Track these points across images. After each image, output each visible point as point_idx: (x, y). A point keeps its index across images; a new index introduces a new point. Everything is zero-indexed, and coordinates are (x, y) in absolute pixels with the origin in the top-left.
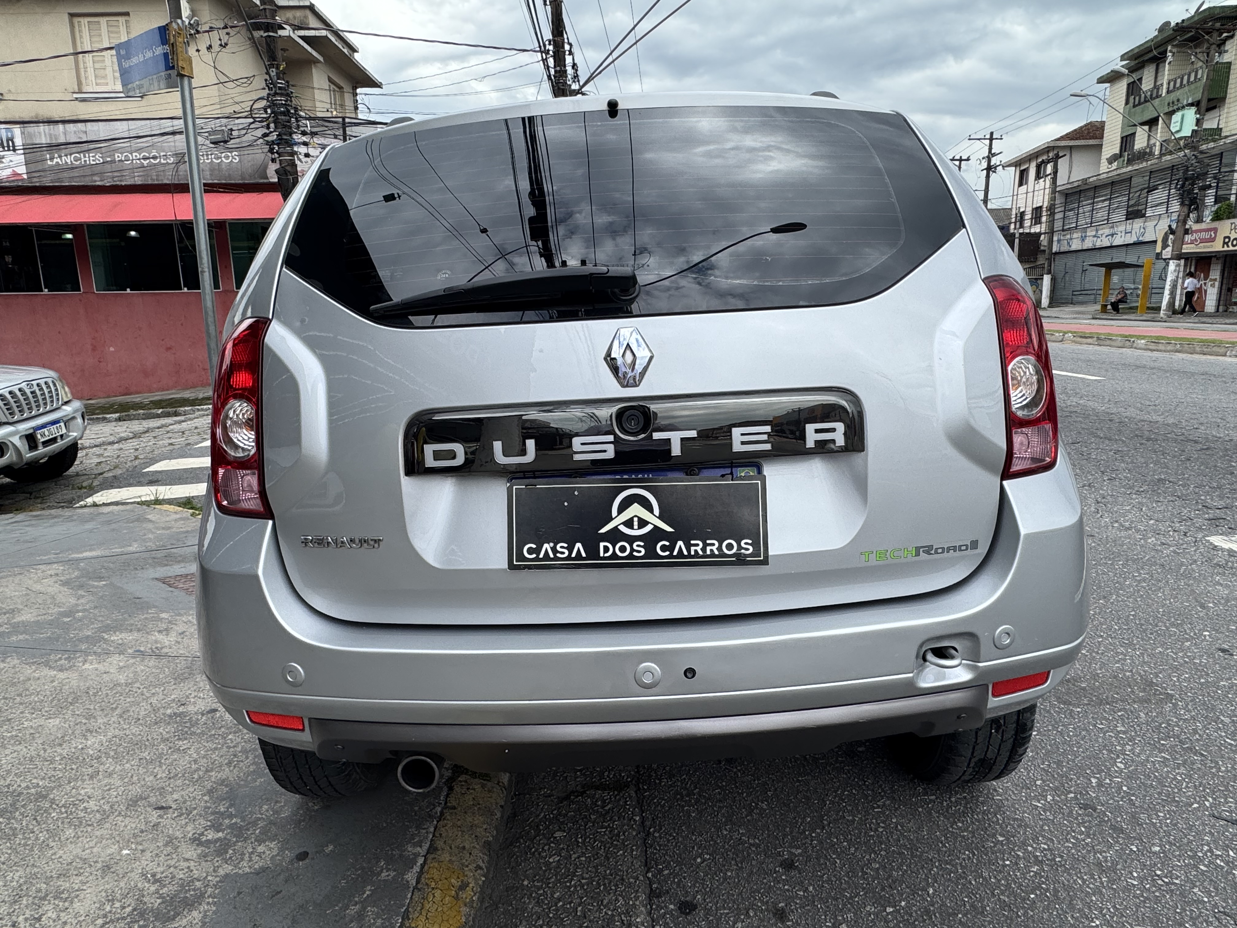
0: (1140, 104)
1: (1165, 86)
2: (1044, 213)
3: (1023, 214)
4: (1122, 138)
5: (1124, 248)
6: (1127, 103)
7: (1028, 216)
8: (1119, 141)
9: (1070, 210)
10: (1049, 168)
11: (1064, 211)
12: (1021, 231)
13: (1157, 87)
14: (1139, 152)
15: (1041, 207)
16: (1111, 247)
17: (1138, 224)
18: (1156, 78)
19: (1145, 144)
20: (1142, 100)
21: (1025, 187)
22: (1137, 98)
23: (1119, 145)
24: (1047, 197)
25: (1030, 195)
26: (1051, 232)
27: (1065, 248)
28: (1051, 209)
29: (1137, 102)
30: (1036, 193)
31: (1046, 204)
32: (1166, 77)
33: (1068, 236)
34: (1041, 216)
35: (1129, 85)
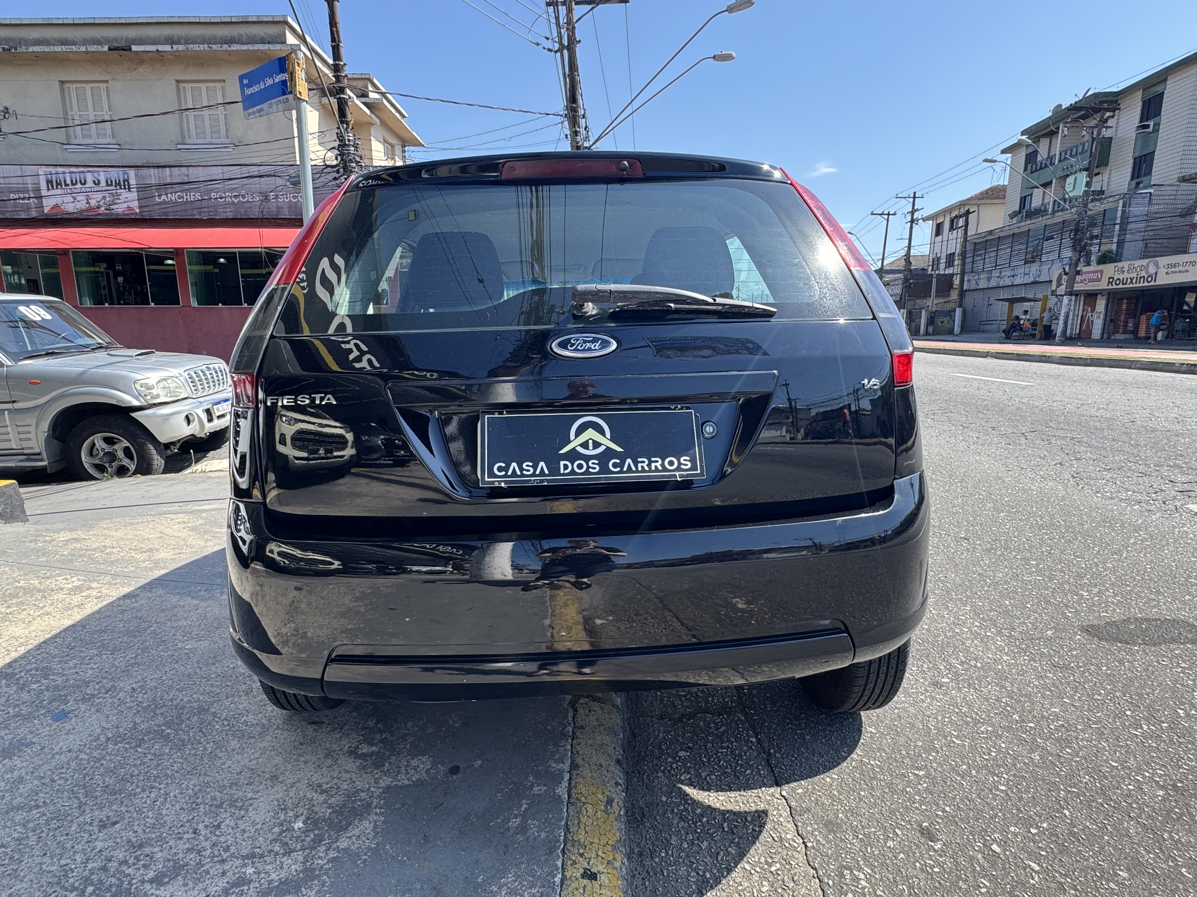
0: (1036, 170)
1: (1057, 157)
2: (957, 258)
3: (939, 259)
4: (1021, 198)
5: (1023, 286)
6: (1025, 170)
7: (943, 260)
8: (1019, 200)
9: (978, 256)
10: (961, 222)
11: (973, 257)
12: (937, 272)
13: (1051, 158)
14: (1035, 209)
15: (954, 254)
16: (1013, 286)
17: (1034, 268)
18: (1049, 150)
19: (1040, 203)
20: (1038, 168)
21: (940, 237)
22: (1034, 166)
23: (1018, 204)
24: (958, 246)
25: (945, 243)
26: (963, 274)
27: (973, 286)
28: (963, 255)
29: (1034, 169)
30: (950, 242)
31: (958, 251)
32: (1058, 149)
33: (977, 277)
34: (953, 261)
35: (1027, 155)
